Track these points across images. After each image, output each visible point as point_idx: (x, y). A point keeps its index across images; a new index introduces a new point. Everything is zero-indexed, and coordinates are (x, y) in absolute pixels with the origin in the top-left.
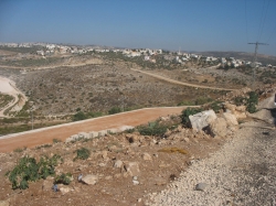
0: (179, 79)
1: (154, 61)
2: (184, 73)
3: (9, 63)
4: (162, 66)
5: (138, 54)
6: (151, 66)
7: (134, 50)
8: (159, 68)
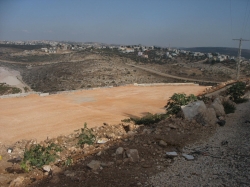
0: (170, 73)
1: (146, 56)
2: (174, 67)
3: (16, 59)
4: (154, 61)
5: (132, 51)
6: (144, 61)
7: (129, 47)
8: (151, 62)
